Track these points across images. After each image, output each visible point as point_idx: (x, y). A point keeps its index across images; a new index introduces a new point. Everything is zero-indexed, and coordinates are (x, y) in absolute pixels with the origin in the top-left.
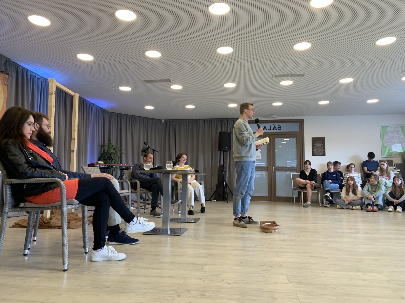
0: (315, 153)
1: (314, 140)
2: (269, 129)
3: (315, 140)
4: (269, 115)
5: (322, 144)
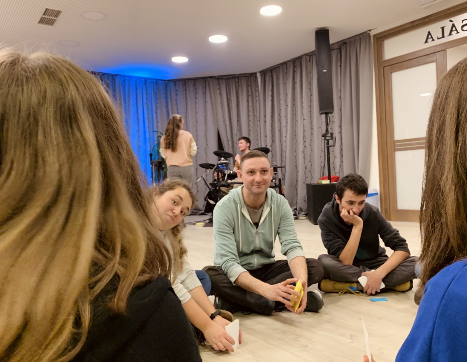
2: (441, 36)
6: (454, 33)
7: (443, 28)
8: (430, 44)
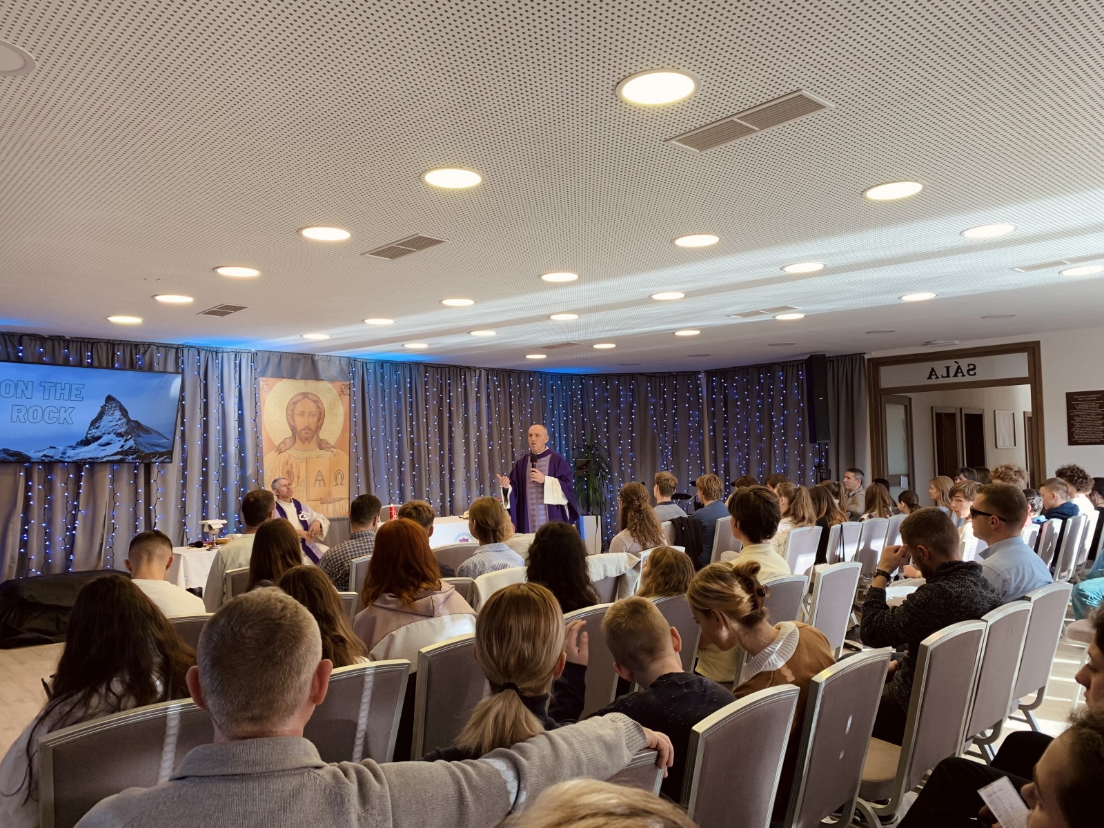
0: (1077, 437)
1: (1072, 398)
2: (946, 375)
3: (1077, 400)
5: (1099, 411)
6: (960, 375)
7: (948, 368)
8: (934, 381)
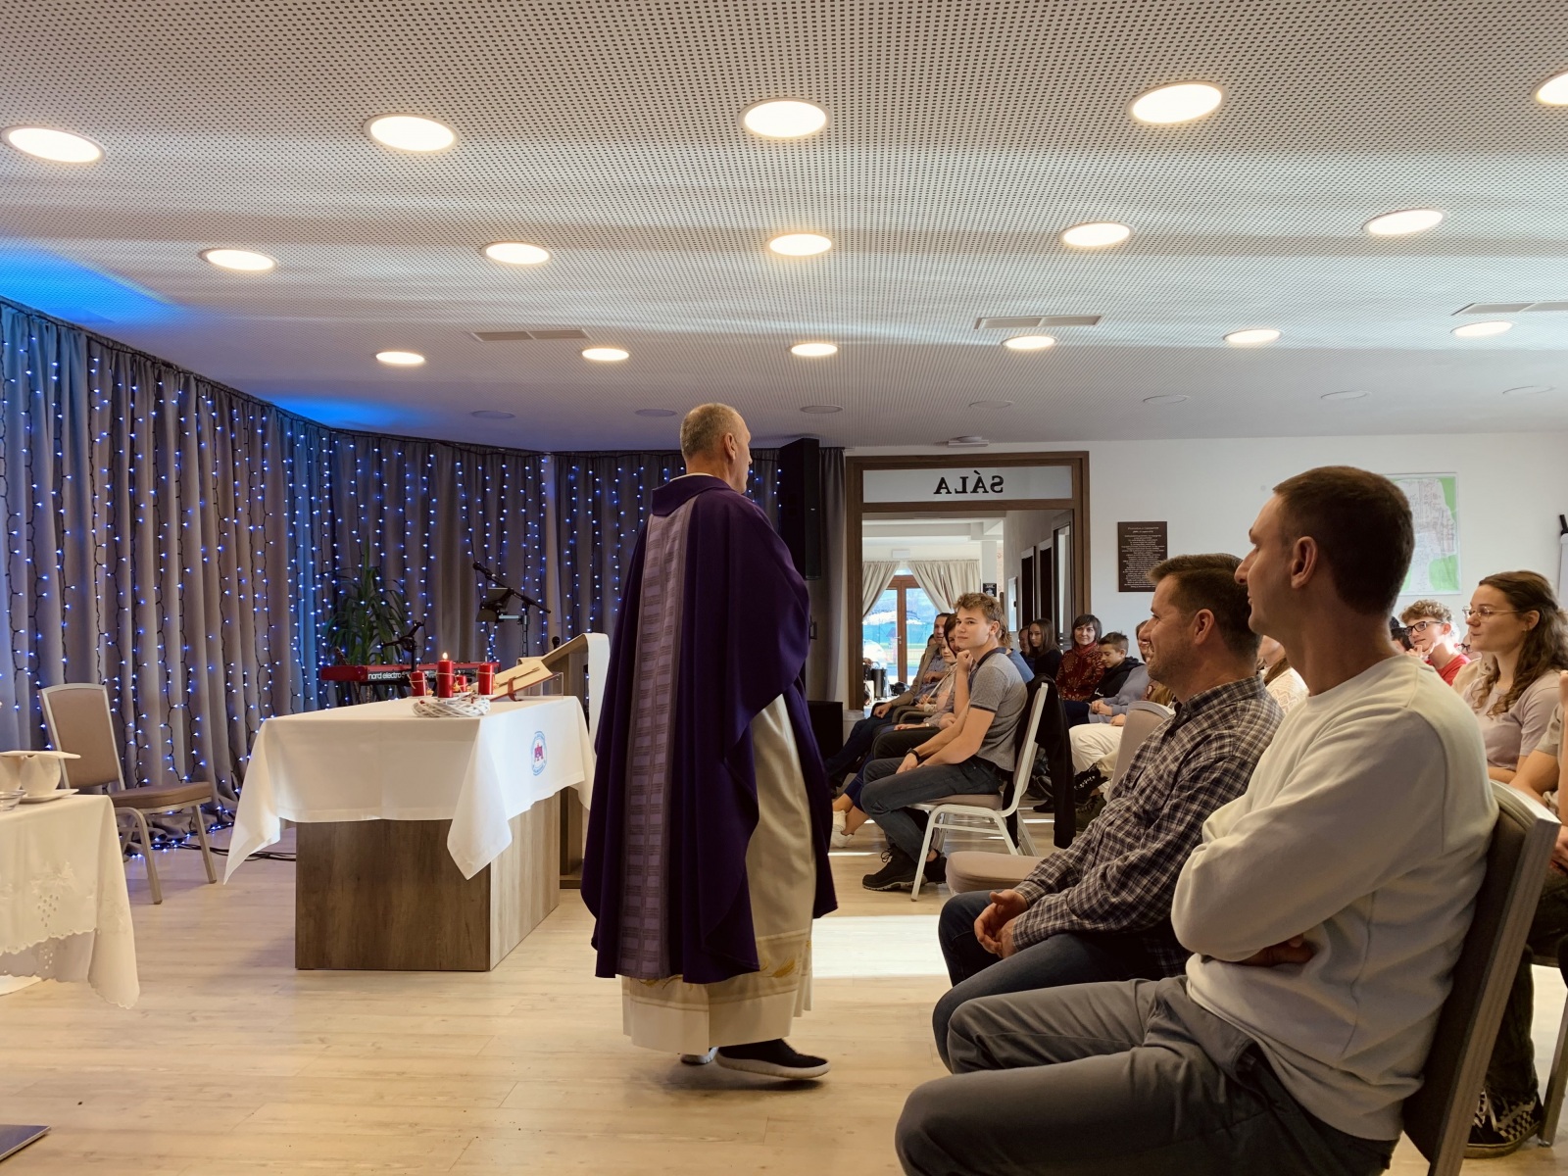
0: (1129, 581)
1: (1126, 532)
3: (1131, 533)
4: (960, 439)
5: (1157, 548)
